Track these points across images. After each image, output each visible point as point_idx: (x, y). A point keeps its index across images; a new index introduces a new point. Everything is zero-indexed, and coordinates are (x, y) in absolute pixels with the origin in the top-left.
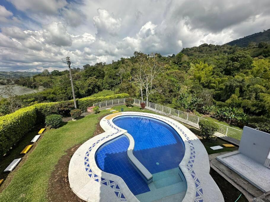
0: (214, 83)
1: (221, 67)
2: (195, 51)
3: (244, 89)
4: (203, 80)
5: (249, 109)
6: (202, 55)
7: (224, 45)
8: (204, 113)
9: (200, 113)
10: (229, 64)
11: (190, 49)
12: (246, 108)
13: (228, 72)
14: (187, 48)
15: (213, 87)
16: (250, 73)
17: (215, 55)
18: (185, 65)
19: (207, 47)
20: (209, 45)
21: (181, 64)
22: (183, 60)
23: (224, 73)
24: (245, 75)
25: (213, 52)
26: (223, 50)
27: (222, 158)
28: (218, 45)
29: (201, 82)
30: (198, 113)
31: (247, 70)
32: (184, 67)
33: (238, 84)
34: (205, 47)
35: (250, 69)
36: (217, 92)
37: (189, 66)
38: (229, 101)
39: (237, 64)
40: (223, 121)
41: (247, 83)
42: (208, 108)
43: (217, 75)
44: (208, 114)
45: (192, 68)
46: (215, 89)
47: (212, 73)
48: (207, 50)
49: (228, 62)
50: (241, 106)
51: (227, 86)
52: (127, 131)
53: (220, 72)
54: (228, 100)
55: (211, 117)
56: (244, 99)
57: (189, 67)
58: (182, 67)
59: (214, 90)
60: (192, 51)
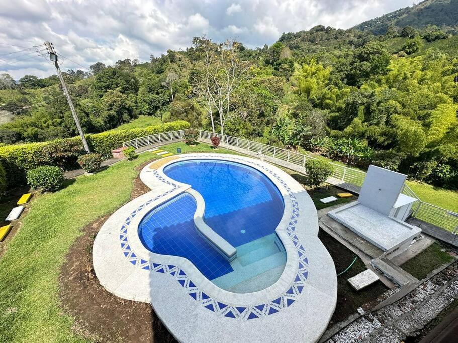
0: (330, 99)
1: (342, 71)
2: (303, 40)
3: (372, 108)
4: (314, 95)
5: (375, 140)
6: (314, 47)
7: (350, 31)
8: (312, 150)
9: (307, 150)
10: (355, 65)
11: (294, 36)
12: (372, 139)
13: (352, 80)
14: (289, 33)
15: (328, 107)
16: (384, 81)
17: (335, 48)
18: (286, 66)
19: (323, 32)
20: (326, 28)
21: (280, 64)
22: (282, 57)
23: (345, 81)
24: (376, 85)
25: (332, 41)
26: (348, 40)
27: (336, 213)
28: (341, 30)
29: (311, 97)
30: (303, 150)
31: (381, 77)
32: (284, 70)
33: (365, 100)
34: (320, 33)
35: (385, 74)
36: (333, 114)
37: (293, 68)
38: (349, 129)
39: (367, 66)
40: (338, 160)
41: (377, 99)
42: (319, 141)
43: (336, 85)
44: (318, 150)
45: (296, 73)
46: (330, 109)
47: (327, 82)
48: (322, 38)
49: (354, 62)
50: (364, 136)
51: (348, 104)
52: (190, 186)
53: (341, 80)
54: (348, 127)
55: (322, 155)
56: (370, 124)
57: (293, 71)
58: (280, 70)
59: (329, 111)
60: (298, 40)
